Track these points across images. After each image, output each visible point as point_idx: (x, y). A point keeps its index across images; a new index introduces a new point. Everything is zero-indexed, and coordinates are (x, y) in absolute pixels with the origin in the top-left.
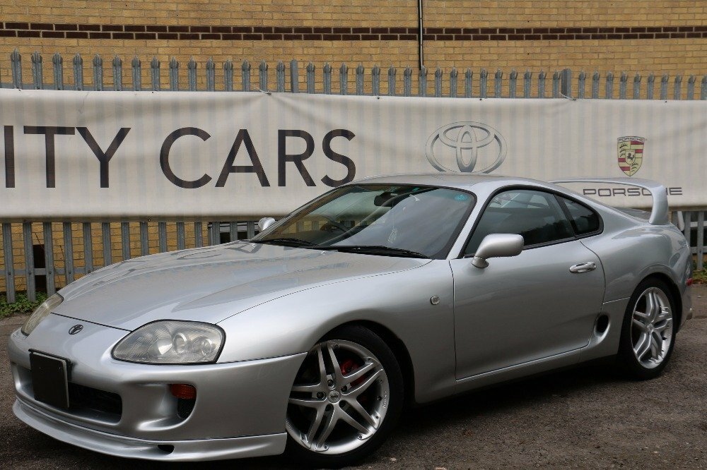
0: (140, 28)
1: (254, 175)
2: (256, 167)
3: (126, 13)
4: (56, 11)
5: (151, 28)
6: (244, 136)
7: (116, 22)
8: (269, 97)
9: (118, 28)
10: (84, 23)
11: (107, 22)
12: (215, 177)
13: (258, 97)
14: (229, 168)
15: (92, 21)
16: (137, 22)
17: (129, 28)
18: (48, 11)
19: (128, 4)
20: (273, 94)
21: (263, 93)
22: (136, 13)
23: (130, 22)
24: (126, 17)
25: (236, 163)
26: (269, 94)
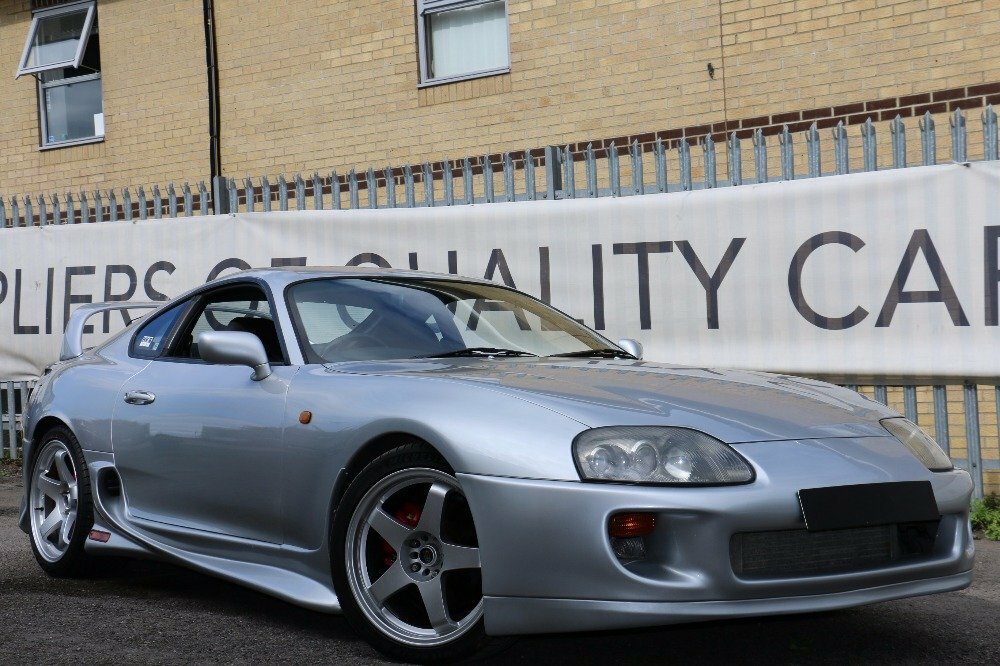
0: (958, 92)
1: (942, 306)
2: (944, 293)
3: (936, 73)
4: (836, 88)
5: (974, 90)
6: (922, 241)
7: (919, 90)
8: (968, 170)
9: (923, 98)
10: (874, 98)
11: (907, 91)
12: (874, 311)
13: (946, 172)
14: (899, 293)
15: (885, 95)
16: (953, 85)
17: (939, 95)
18: (825, 90)
19: (939, 58)
20: (973, 165)
21: (956, 166)
22: (950, 71)
23: (942, 86)
24: (933, 81)
25: (910, 286)
26: (967, 165)
